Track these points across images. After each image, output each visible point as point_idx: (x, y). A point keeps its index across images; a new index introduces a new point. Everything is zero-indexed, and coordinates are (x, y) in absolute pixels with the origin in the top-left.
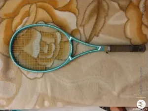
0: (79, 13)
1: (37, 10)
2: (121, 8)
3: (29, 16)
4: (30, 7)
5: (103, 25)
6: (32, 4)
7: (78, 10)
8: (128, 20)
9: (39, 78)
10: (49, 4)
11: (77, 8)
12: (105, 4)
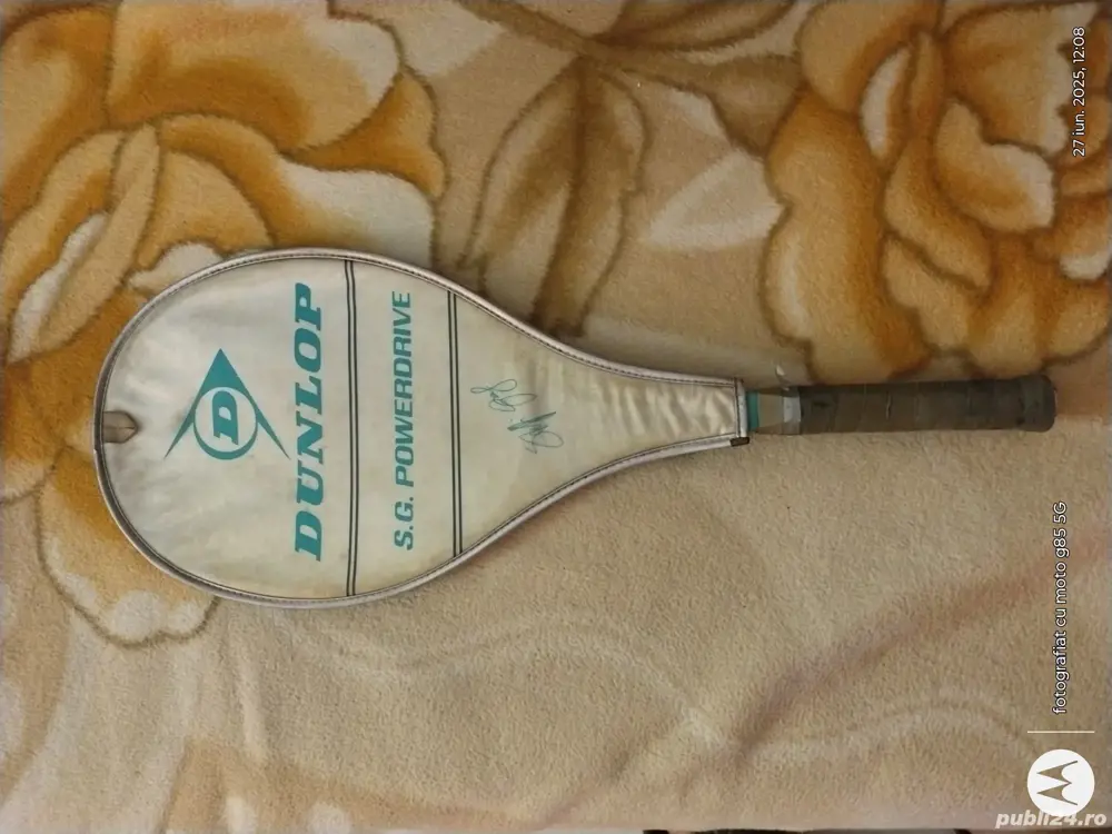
0: (448, 181)
1: (161, 169)
2: (740, 134)
3: (108, 207)
4: (118, 151)
5: (616, 257)
6: (130, 128)
7: (441, 154)
8: (788, 214)
9: (183, 639)
10: (244, 122)
11: (433, 142)
12: (621, 110)
